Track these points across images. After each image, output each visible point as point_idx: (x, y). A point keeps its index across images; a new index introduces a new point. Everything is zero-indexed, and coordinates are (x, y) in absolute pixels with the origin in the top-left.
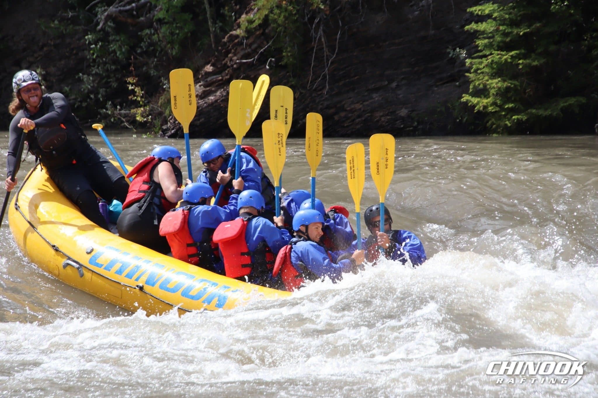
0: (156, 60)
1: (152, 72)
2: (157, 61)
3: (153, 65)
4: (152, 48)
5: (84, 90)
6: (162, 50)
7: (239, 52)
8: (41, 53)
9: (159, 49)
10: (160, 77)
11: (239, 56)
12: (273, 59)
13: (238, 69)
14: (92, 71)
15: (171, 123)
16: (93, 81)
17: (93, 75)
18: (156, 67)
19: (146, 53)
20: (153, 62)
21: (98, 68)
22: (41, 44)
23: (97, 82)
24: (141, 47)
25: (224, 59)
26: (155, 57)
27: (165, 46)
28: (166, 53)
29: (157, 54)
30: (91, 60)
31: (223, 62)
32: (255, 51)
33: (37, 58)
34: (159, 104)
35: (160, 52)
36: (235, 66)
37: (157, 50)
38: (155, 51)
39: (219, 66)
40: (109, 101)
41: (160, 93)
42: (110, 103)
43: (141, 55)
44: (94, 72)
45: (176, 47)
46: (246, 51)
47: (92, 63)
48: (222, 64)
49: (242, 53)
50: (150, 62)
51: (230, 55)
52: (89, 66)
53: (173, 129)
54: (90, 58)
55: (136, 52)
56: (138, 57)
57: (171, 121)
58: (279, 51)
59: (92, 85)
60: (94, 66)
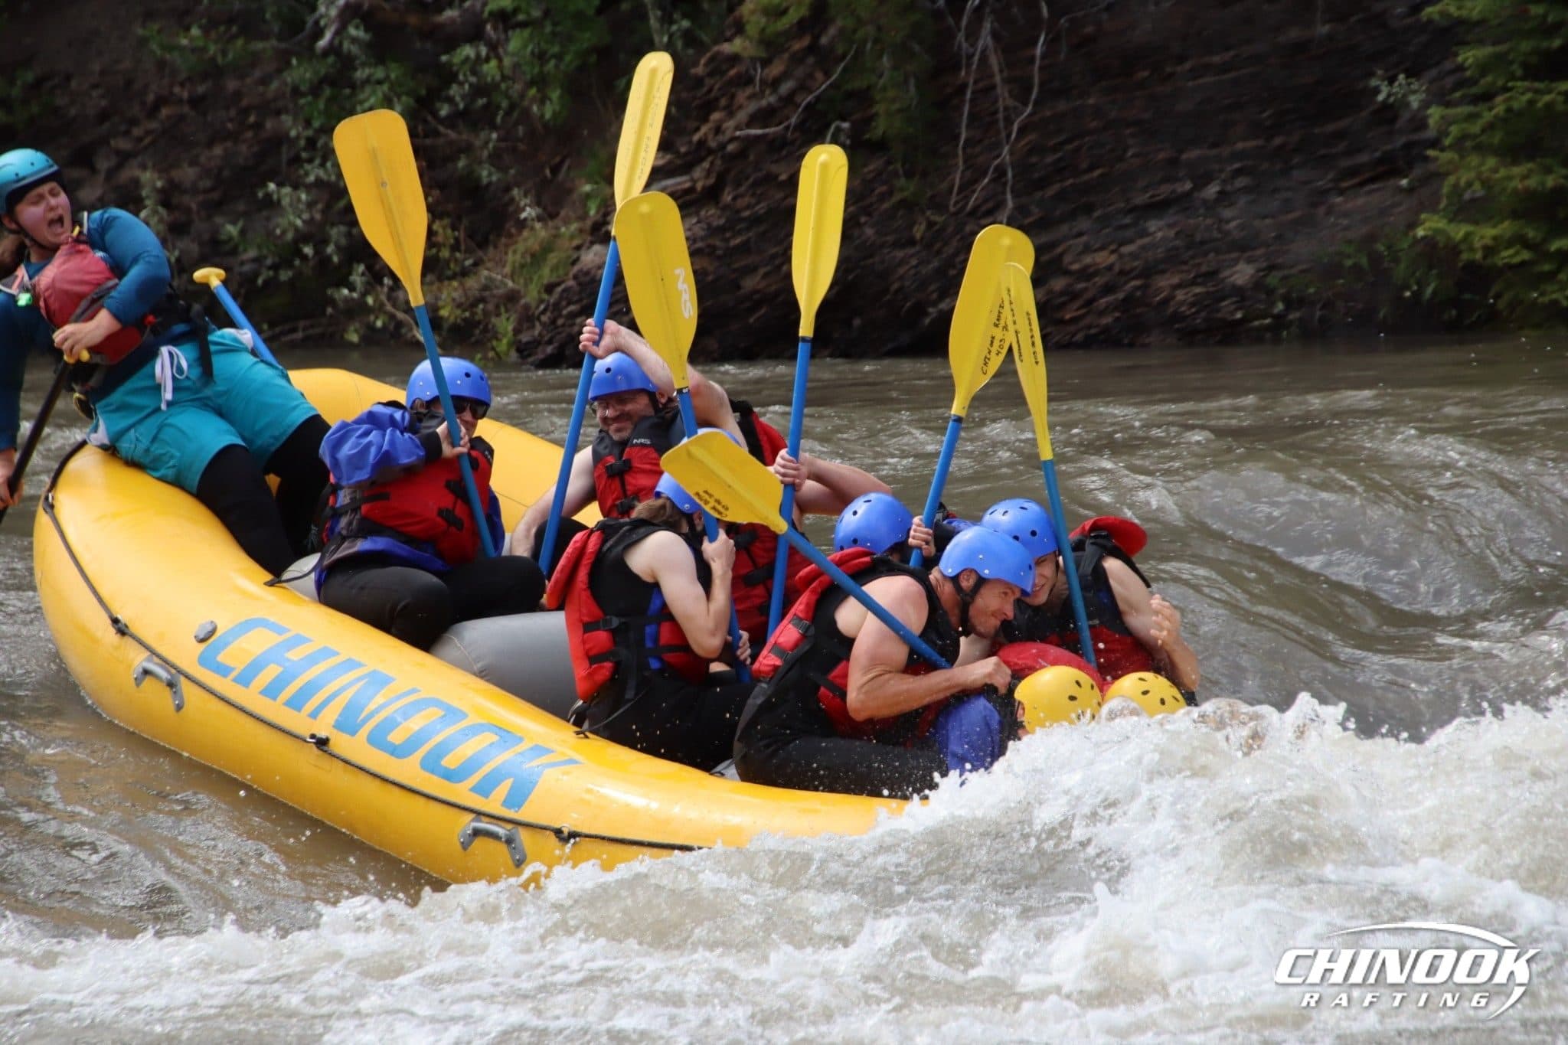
0: (494, 136)
1: (487, 174)
2: (499, 140)
3: (485, 153)
4: (481, 102)
5: (284, 233)
6: (512, 107)
7: (740, 107)
8: (154, 125)
9: (505, 104)
10: (508, 189)
11: (742, 116)
12: (846, 125)
13: (742, 154)
14: (307, 174)
15: (543, 325)
16: (310, 205)
17: (308, 188)
18: (496, 159)
19: (465, 118)
20: (487, 143)
21: (323, 165)
22: (151, 98)
23: (320, 206)
24: (450, 100)
25: (698, 129)
26: (494, 127)
27: (522, 96)
28: (526, 113)
29: (499, 119)
30: (302, 143)
31: (696, 138)
32: (789, 100)
33: (140, 139)
34: (507, 270)
35: (508, 113)
36: (730, 148)
37: (498, 107)
38: (490, 109)
39: (683, 150)
40: (359, 262)
41: (510, 236)
42: (361, 268)
43: (451, 121)
44: (312, 178)
45: (555, 94)
46: (764, 103)
47: (304, 149)
48: (690, 142)
49: (752, 107)
50: (478, 143)
51: (716, 116)
52: (296, 161)
53: (550, 342)
54: (298, 137)
55: (435, 114)
56: (441, 129)
57: (544, 318)
58: (864, 97)
59: (306, 216)
60: (310, 161)
